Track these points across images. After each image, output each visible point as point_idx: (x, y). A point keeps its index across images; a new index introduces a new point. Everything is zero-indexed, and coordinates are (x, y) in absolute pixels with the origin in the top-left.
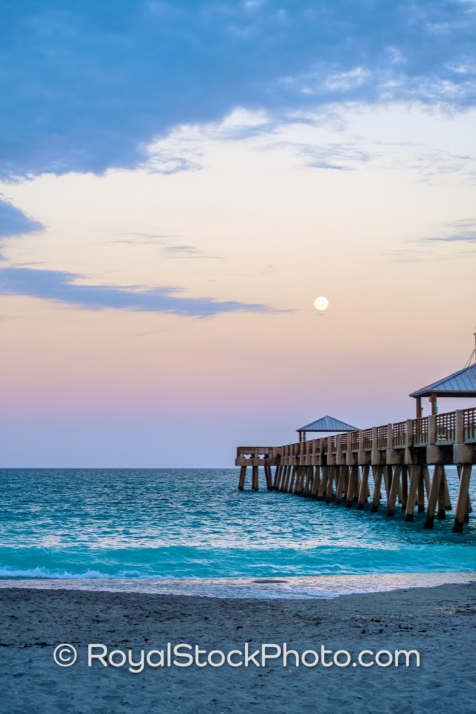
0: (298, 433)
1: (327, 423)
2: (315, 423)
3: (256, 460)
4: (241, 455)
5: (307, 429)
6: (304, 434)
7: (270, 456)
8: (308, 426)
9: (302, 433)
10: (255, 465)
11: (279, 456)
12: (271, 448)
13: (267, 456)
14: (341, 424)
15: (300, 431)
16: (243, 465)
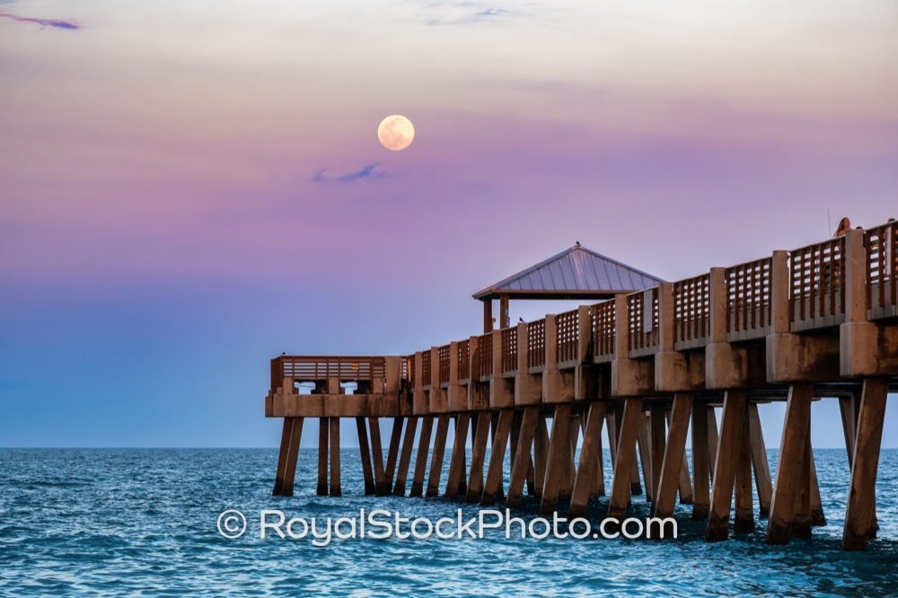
0: (482, 304)
1: (579, 271)
2: (538, 268)
3: (333, 398)
4: (287, 383)
5: (515, 287)
6: (504, 307)
7: (378, 386)
8: (518, 278)
9: (496, 304)
10: (330, 412)
11: (405, 386)
12: (379, 362)
13: (364, 386)
14: (624, 273)
15: (487, 298)
16: (292, 412)
